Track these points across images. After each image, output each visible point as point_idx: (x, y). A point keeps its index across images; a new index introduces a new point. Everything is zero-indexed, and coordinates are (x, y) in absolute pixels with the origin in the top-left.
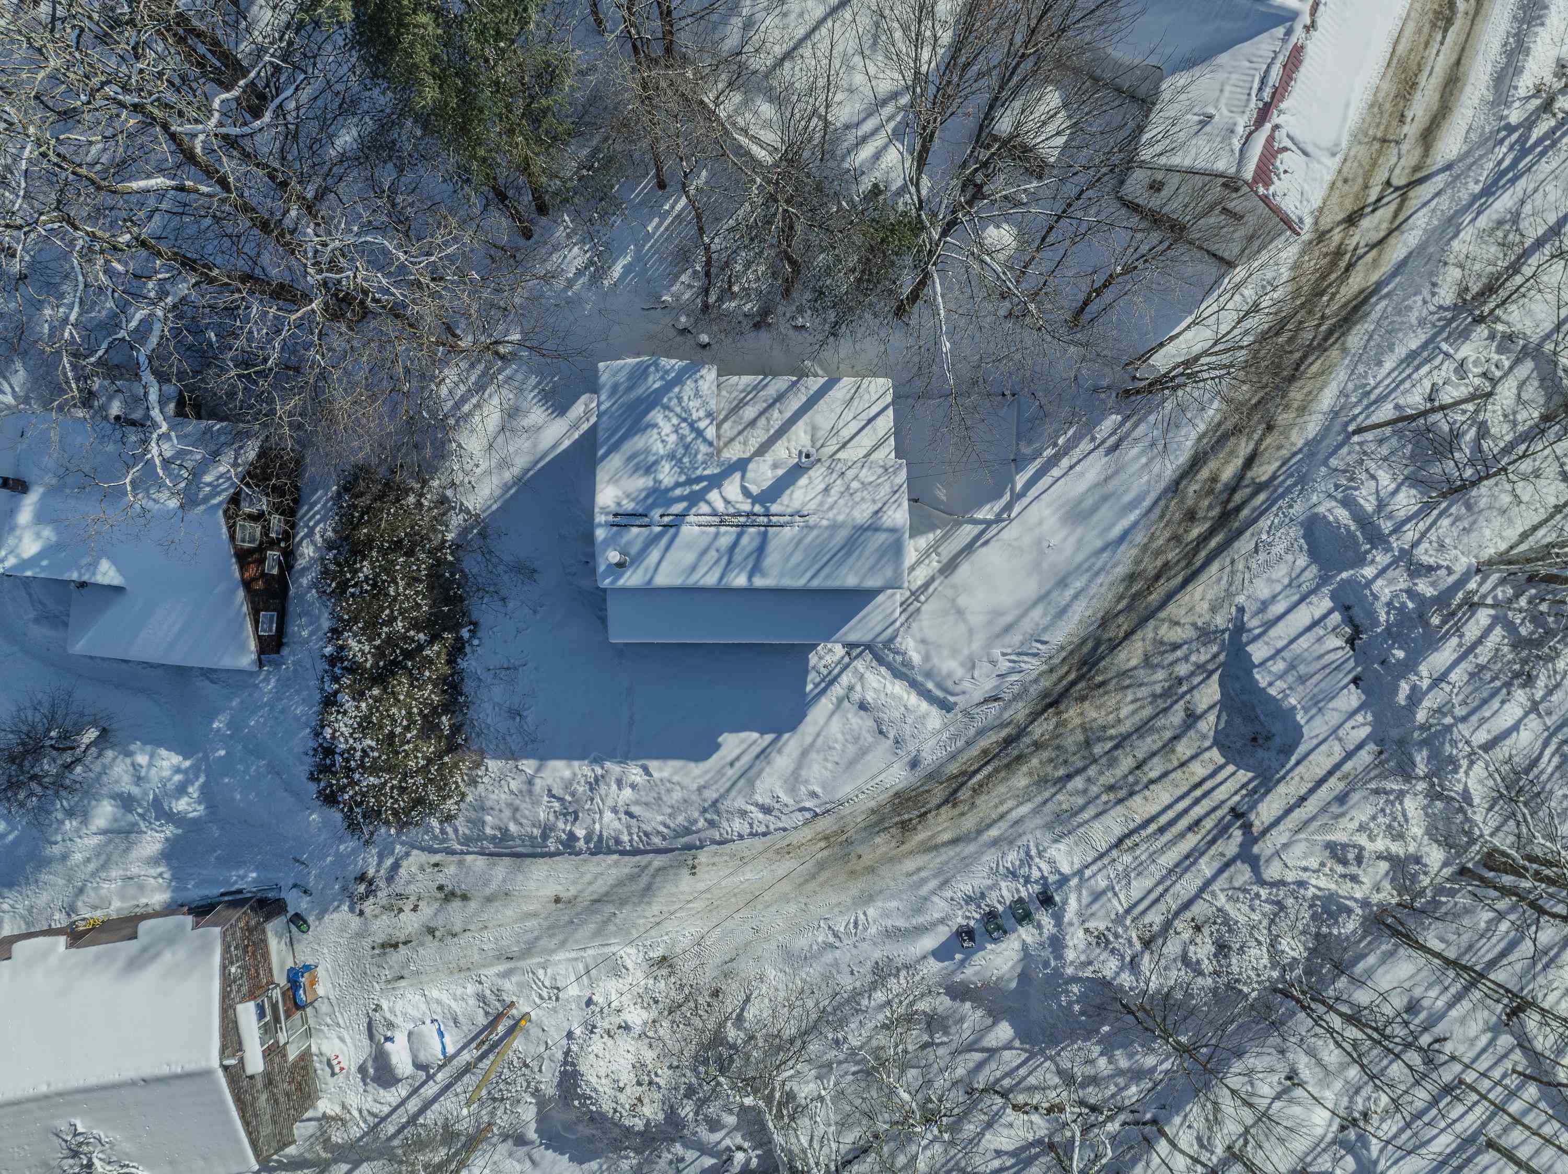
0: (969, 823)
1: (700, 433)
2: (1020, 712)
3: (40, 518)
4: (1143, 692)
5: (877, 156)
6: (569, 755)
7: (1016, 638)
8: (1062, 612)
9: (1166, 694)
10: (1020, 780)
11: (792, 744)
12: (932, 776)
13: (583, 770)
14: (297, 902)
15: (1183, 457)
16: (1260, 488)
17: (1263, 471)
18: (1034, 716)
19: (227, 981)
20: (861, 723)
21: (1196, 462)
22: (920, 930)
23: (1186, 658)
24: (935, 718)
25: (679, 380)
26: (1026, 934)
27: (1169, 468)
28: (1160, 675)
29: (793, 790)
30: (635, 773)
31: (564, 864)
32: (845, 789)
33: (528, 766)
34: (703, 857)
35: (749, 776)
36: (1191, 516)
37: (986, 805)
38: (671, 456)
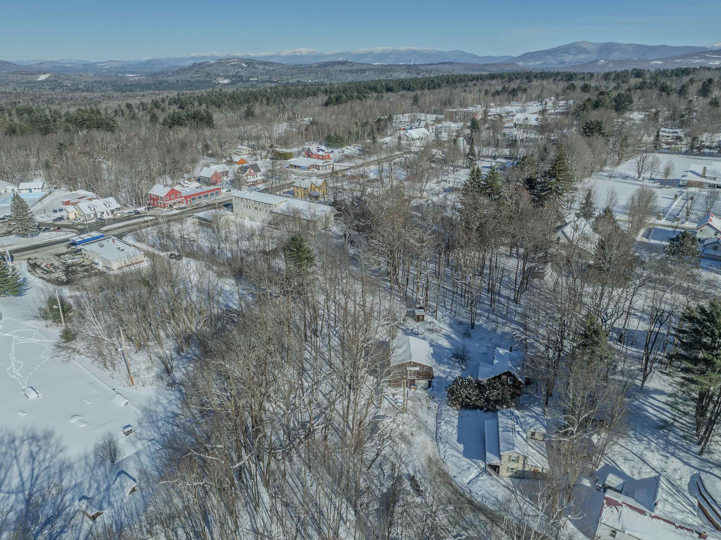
0: (440, 485)
1: (531, 427)
2: (468, 496)
3: (506, 353)
4: (473, 519)
6: (459, 423)
7: (487, 495)
9: (473, 524)
10: (449, 494)
11: (461, 456)
12: (451, 479)
13: (456, 425)
14: (430, 390)
18: (466, 499)
20: (465, 467)
22: (415, 472)
23: (482, 529)
24: (466, 481)
25: (542, 424)
28: (477, 523)
29: (450, 455)
30: (455, 432)
31: (435, 423)
32: (449, 464)
33: (457, 417)
34: (435, 443)
35: (454, 448)
37: (444, 488)
38: (526, 421)
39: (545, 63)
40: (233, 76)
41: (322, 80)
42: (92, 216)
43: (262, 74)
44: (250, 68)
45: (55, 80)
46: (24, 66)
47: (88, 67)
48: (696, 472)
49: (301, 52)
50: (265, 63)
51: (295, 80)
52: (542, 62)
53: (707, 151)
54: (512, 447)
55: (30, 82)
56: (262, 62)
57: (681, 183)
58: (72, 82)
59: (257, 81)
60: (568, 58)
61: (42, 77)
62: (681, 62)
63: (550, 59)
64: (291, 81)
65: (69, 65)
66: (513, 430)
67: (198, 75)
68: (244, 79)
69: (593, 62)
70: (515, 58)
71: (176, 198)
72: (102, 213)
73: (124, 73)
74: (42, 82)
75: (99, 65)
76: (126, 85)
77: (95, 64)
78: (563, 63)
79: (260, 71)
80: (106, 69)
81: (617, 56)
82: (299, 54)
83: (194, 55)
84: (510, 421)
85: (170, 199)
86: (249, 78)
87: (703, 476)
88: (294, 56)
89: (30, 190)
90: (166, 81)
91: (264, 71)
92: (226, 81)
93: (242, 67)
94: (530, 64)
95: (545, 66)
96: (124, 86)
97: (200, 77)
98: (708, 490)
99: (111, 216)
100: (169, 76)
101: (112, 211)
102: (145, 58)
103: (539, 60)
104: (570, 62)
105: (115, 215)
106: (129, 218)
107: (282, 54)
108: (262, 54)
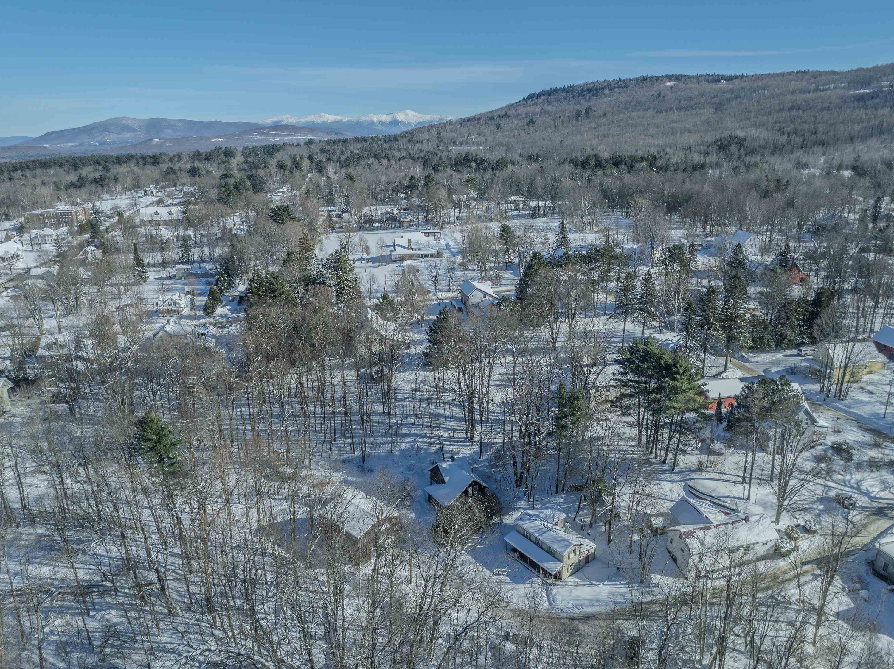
39: (81, 145)
48: (683, 484)
52: (77, 144)
53: (378, 225)
54: (567, 543)
57: (393, 259)
60: (110, 138)
62: (243, 139)
63: (85, 139)
66: (549, 529)
69: (145, 142)
70: (34, 139)
78: (105, 143)
81: (168, 133)
84: (537, 522)
87: (691, 483)
94: (59, 146)
95: (83, 149)
98: (703, 491)
103: (70, 141)
104: (114, 143)
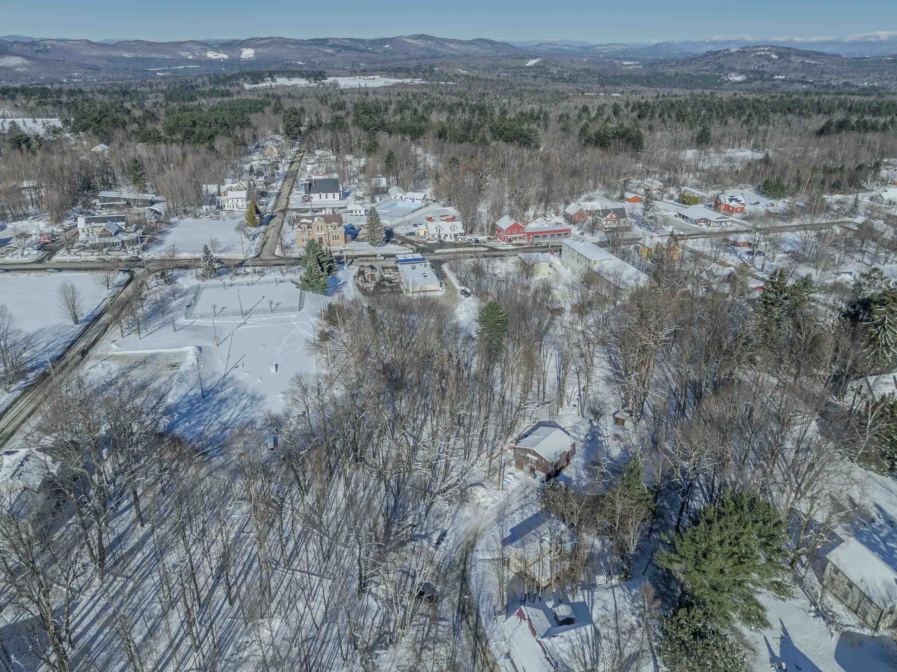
0: (460, 549)
2: (468, 567)
4: (450, 581)
5: (584, 596)
8: (477, 582)
9: (446, 583)
10: (457, 559)
11: (499, 539)
12: (472, 551)
15: (481, 614)
16: (462, 619)
17: (464, 623)
18: (465, 568)
19: (543, 458)
21: (478, 616)
22: (453, 531)
24: (481, 558)
26: (435, 542)
27: (482, 610)
28: (450, 585)
29: (492, 535)
31: (515, 508)
32: (485, 540)
34: (496, 521)
35: (502, 532)
36: (470, 608)
37: (459, 553)
40: (752, 72)
41: (886, 82)
42: (436, 236)
43: (795, 70)
44: (782, 60)
45: (543, 67)
46: (521, 48)
47: (587, 50)
49: (877, 37)
50: (807, 54)
51: (842, 81)
55: (518, 67)
56: (805, 52)
58: (559, 68)
59: (783, 80)
61: (531, 63)
64: (833, 83)
65: (566, 48)
67: (707, 68)
68: (766, 76)
71: (518, 233)
72: (446, 236)
73: (621, 59)
74: (530, 67)
75: (599, 48)
76: (615, 76)
77: (593, 47)
79: (795, 65)
80: (604, 54)
82: (874, 40)
83: (716, 38)
85: (512, 233)
86: (773, 75)
88: (866, 43)
89: (413, 200)
90: (663, 74)
91: (801, 66)
92: (739, 78)
93: (769, 59)
96: (613, 77)
97: (707, 71)
99: (453, 240)
100: (671, 66)
101: (456, 236)
102: (654, 41)
105: (457, 240)
106: (469, 245)
107: (845, 40)
108: (814, 39)
